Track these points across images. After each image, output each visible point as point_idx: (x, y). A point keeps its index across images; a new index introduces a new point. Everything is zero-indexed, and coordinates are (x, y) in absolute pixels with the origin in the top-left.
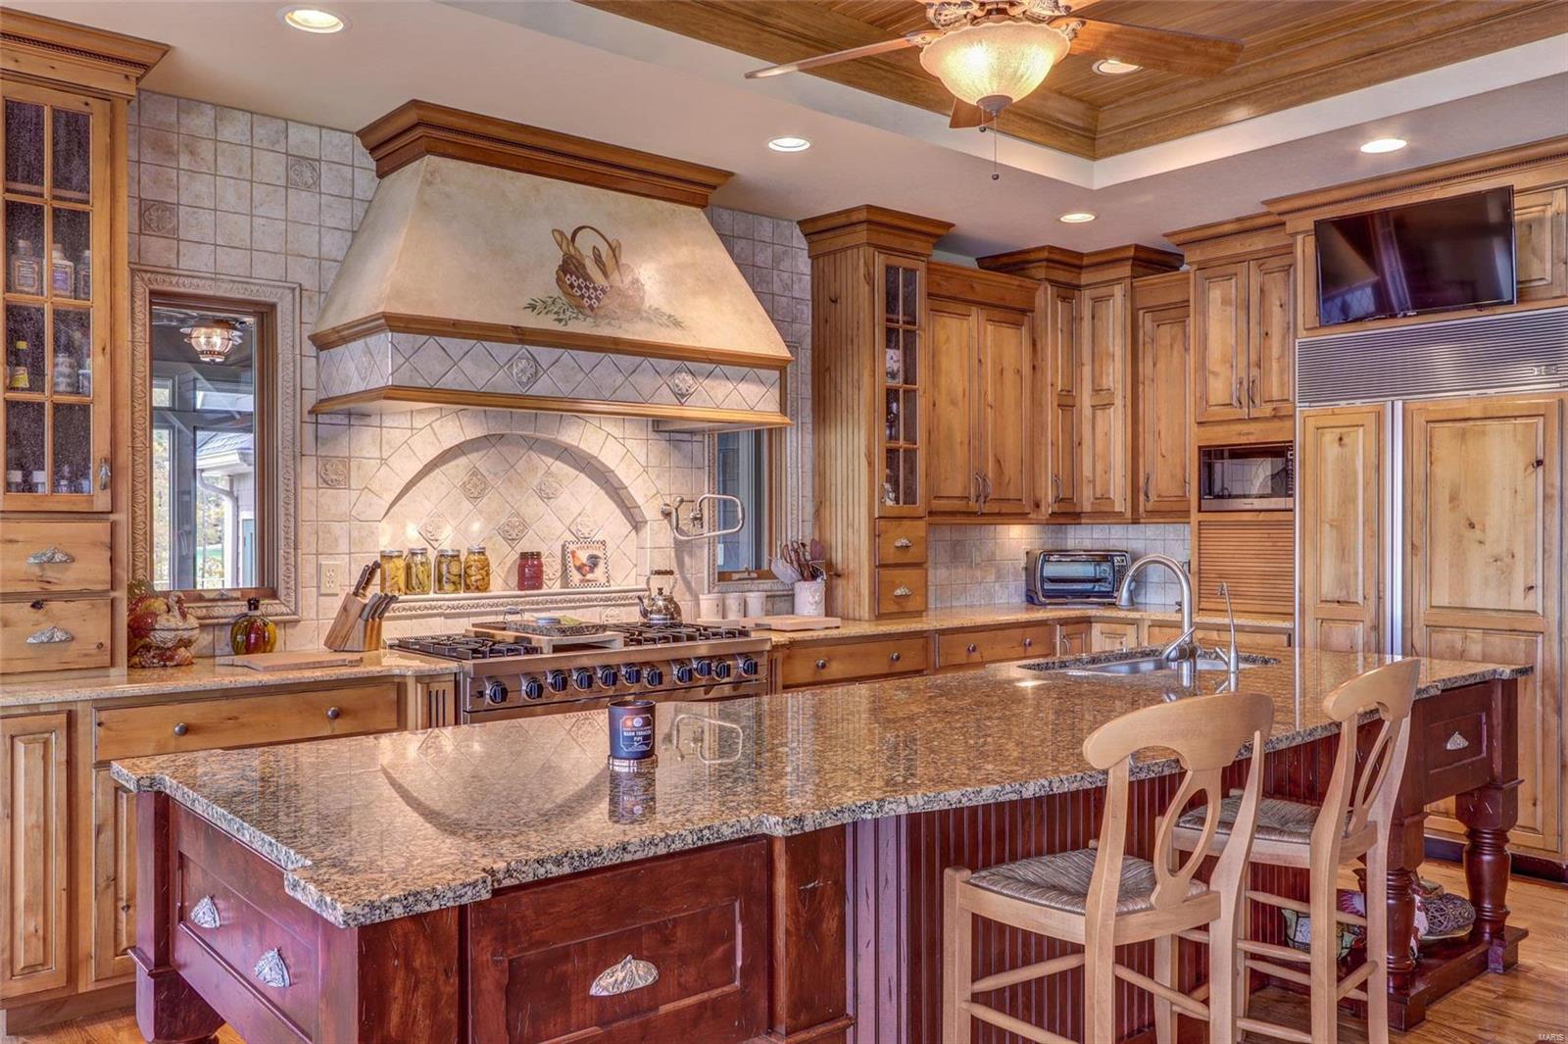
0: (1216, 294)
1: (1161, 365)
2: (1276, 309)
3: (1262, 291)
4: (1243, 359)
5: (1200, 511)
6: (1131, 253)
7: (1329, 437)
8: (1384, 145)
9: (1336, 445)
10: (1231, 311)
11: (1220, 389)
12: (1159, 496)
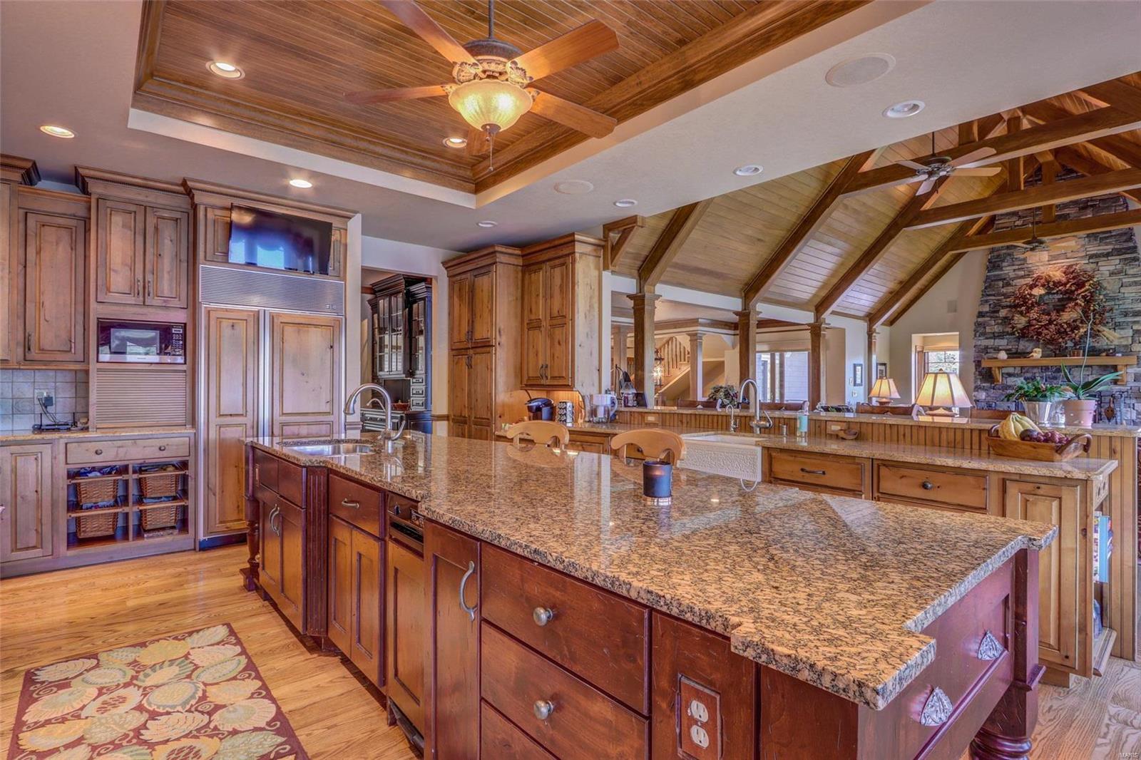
0: (117, 220)
1: (45, 255)
2: (167, 242)
3: (156, 229)
4: (139, 266)
5: (98, 362)
6: (29, 165)
7: (225, 324)
8: (300, 183)
9: (231, 328)
10: (130, 234)
11: (119, 280)
12: (43, 350)
